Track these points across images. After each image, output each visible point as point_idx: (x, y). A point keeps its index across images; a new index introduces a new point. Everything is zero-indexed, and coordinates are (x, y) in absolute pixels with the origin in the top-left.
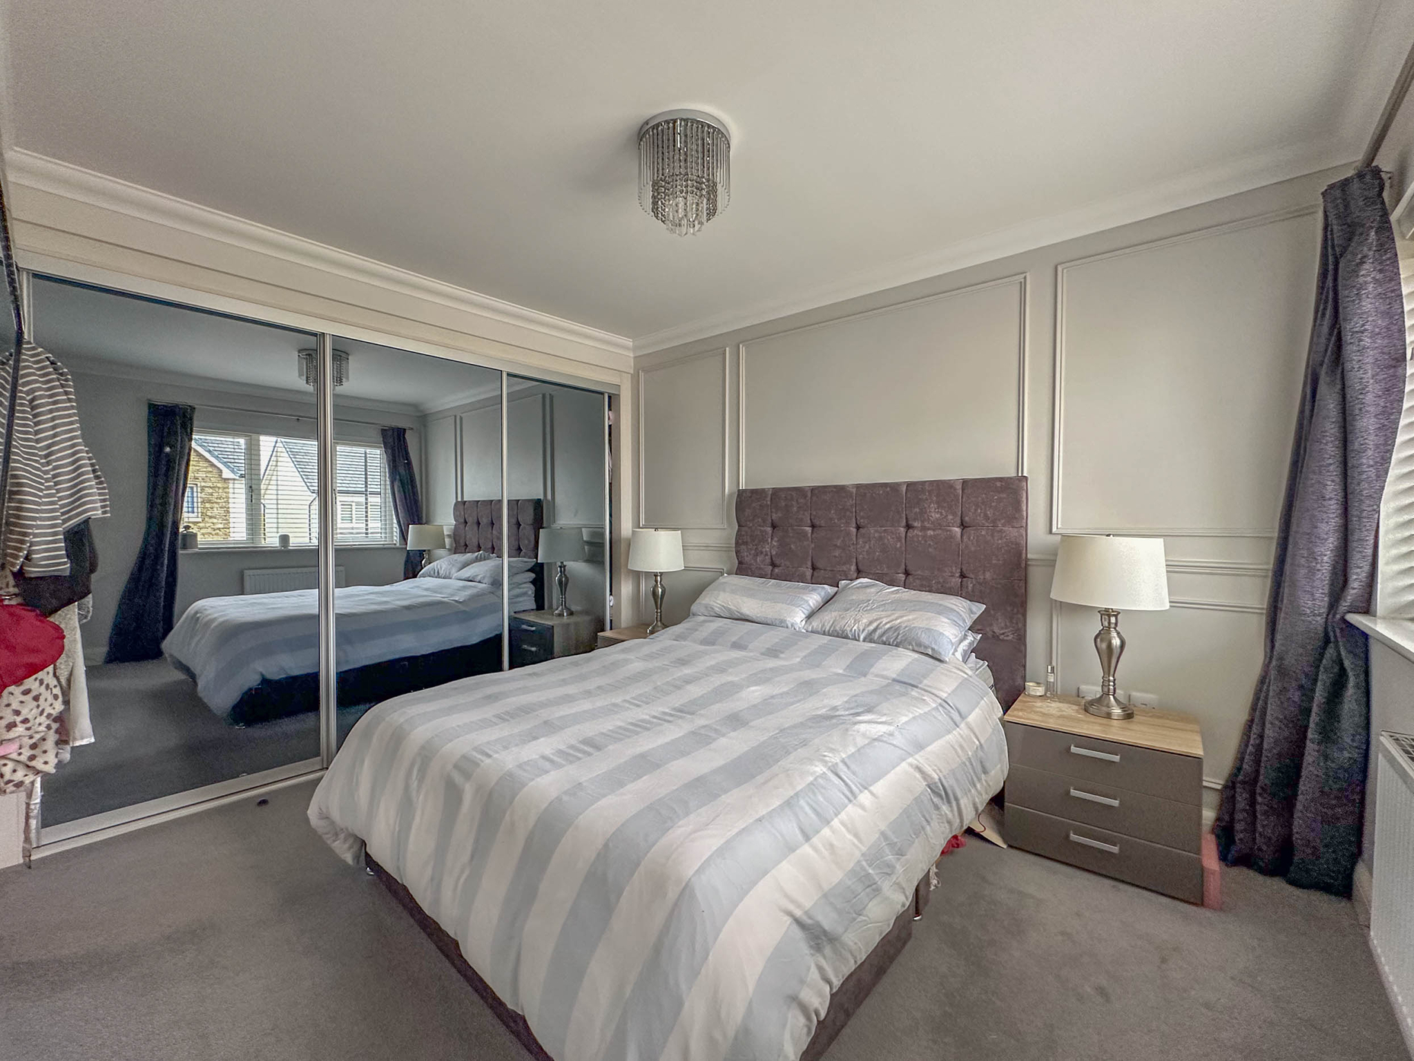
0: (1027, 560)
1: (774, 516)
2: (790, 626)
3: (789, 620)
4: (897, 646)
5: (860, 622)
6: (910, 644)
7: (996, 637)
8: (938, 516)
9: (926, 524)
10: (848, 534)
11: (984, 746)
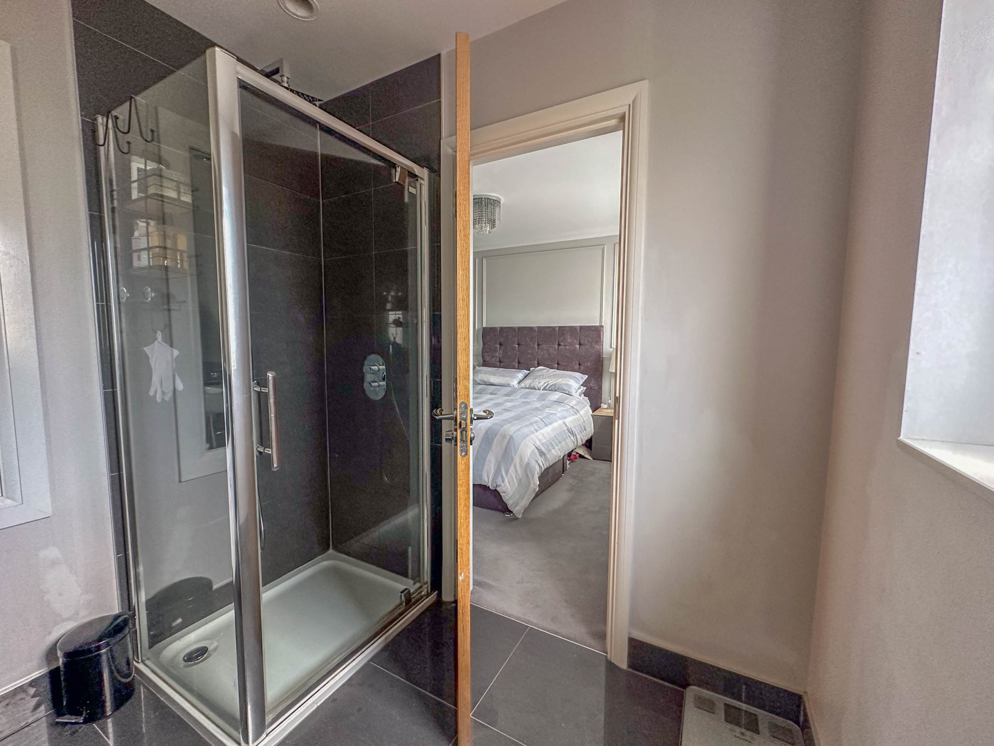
0: (603, 358)
1: (501, 340)
2: (512, 386)
3: (512, 384)
4: (555, 391)
5: (542, 383)
6: (560, 390)
7: (591, 388)
8: (570, 340)
9: (566, 344)
10: (534, 348)
11: (586, 422)
